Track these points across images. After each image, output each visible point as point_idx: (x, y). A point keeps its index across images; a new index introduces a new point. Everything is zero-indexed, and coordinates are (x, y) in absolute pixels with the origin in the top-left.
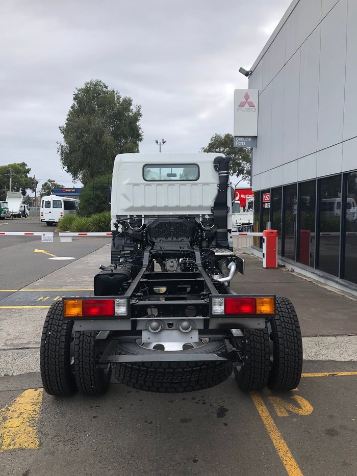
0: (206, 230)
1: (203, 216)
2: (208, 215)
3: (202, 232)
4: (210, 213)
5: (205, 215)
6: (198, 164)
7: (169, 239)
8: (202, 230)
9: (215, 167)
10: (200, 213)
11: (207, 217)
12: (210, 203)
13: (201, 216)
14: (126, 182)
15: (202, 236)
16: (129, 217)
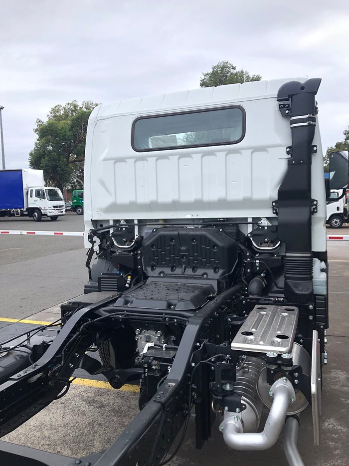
0: (262, 253)
1: (256, 220)
2: (268, 218)
3: (252, 257)
4: (270, 213)
5: (259, 219)
6: (242, 104)
7: (178, 271)
8: (254, 252)
9: (282, 108)
10: (249, 214)
11: (265, 223)
12: (271, 192)
13: (250, 220)
14: (103, 156)
15: (253, 265)
16: (111, 223)
